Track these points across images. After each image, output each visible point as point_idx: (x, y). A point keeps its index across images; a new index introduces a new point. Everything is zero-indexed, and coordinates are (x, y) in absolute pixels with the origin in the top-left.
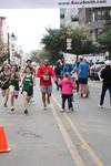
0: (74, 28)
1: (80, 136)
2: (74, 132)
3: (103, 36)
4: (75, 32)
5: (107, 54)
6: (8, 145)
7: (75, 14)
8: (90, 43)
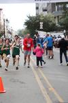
0: (44, 15)
1: (49, 84)
2: (45, 80)
3: (62, 20)
4: (45, 18)
5: (65, 31)
6: (5, 88)
7: (45, 6)
8: (54, 25)
